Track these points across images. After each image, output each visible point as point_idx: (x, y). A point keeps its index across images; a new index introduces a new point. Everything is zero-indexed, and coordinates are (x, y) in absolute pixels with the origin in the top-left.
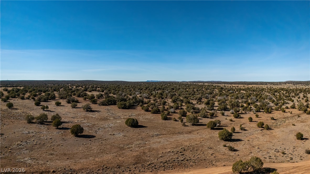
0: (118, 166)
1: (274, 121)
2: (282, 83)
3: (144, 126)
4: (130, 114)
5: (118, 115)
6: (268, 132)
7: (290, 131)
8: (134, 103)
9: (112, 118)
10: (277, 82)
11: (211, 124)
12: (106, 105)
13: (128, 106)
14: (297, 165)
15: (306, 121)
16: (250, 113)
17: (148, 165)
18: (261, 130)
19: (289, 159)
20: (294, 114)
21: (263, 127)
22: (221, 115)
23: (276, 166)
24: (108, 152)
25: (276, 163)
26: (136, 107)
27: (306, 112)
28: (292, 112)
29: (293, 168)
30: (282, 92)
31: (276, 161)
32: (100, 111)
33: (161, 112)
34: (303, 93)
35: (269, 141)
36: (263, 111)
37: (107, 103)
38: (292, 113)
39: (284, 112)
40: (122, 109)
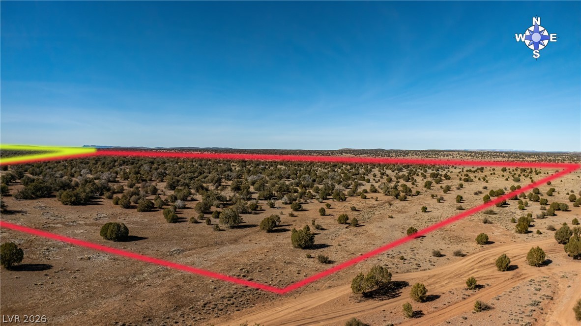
0: (147, 319)
1: (356, 213)
2: (335, 152)
3: (139, 236)
4: (95, 216)
5: (68, 218)
6: (359, 230)
7: (390, 227)
8: (92, 192)
9: (59, 225)
10: (328, 151)
11: (269, 223)
12: (32, 198)
13: (84, 199)
14: (432, 274)
15: (406, 211)
16: (312, 201)
17: (202, 307)
18: (346, 228)
19: (415, 266)
20: (381, 201)
21: (349, 224)
22: (269, 207)
23: (403, 277)
24: (103, 294)
25: (400, 273)
26: (99, 200)
27: (399, 197)
28: (377, 198)
29: (429, 278)
30: (344, 166)
31: (398, 271)
32: (26, 212)
33: (156, 208)
34: (377, 169)
35: (370, 243)
36: (331, 197)
37: (33, 193)
38: (378, 200)
39: (365, 198)
40: (70, 205)
